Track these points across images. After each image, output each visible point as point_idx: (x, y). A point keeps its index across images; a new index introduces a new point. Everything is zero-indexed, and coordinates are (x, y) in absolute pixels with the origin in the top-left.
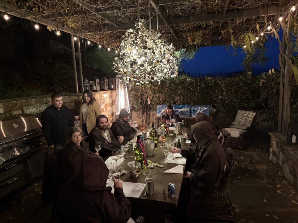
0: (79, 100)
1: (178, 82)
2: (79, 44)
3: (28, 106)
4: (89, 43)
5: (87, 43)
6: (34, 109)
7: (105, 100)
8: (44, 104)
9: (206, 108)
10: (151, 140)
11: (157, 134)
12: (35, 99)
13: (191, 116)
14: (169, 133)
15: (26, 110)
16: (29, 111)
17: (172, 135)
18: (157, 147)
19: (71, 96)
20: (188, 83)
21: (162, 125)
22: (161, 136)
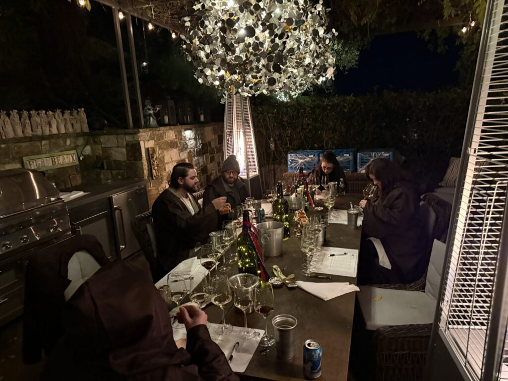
0: (135, 142)
1: (330, 106)
2: (131, 29)
3: (33, 153)
4: (150, 27)
5: (147, 28)
6: (47, 160)
7: (189, 144)
8: (66, 150)
9: (388, 155)
10: (275, 220)
11: (289, 208)
12: (47, 142)
13: (356, 170)
14: (314, 206)
15: (29, 162)
16: (35, 164)
17: (320, 209)
18: (288, 236)
19: (119, 134)
20: (350, 106)
21: (298, 189)
22: (296, 212)
